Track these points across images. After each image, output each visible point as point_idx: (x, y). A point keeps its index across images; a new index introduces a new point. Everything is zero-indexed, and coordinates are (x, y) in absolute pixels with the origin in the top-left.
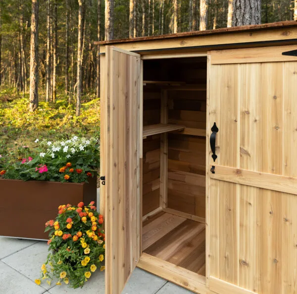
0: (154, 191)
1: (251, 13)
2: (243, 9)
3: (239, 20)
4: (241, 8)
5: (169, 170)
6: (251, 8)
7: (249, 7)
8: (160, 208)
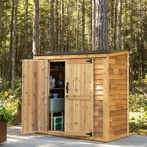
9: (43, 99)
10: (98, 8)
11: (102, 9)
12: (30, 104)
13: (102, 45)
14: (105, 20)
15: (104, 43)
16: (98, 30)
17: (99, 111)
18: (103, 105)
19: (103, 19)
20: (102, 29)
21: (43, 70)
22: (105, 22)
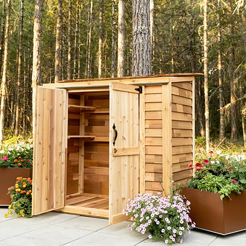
0: (75, 181)
1: (143, 63)
2: (138, 60)
3: (136, 68)
5: (85, 167)
7: (142, 59)
8: (79, 193)
9: (60, 154)
10: (136, 18)
11: (143, 19)
12: (44, 163)
13: (143, 73)
14: (147, 36)
15: (145, 70)
16: (137, 51)
17: (155, 173)
18: (163, 163)
19: (145, 34)
20: (143, 49)
21: (61, 105)
22: (146, 39)
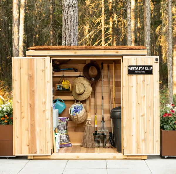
1: (74, 32)
2: (70, 30)
3: (67, 36)
4: (68, 29)
6: (74, 29)
7: (73, 29)
9: (44, 111)
12: (23, 118)
21: (43, 71)
